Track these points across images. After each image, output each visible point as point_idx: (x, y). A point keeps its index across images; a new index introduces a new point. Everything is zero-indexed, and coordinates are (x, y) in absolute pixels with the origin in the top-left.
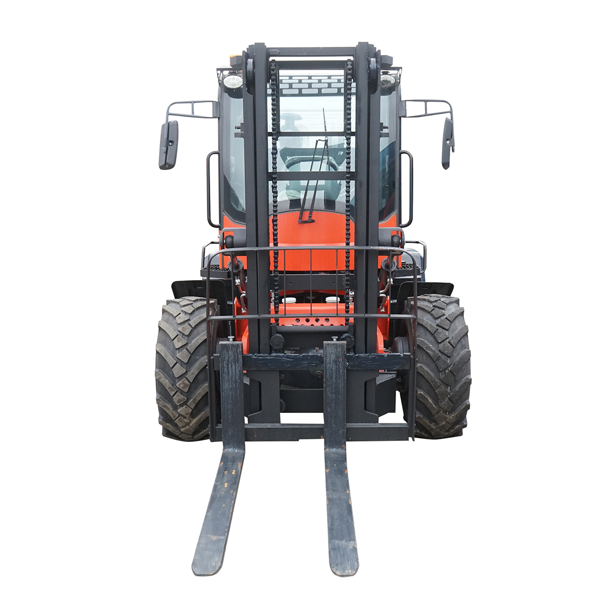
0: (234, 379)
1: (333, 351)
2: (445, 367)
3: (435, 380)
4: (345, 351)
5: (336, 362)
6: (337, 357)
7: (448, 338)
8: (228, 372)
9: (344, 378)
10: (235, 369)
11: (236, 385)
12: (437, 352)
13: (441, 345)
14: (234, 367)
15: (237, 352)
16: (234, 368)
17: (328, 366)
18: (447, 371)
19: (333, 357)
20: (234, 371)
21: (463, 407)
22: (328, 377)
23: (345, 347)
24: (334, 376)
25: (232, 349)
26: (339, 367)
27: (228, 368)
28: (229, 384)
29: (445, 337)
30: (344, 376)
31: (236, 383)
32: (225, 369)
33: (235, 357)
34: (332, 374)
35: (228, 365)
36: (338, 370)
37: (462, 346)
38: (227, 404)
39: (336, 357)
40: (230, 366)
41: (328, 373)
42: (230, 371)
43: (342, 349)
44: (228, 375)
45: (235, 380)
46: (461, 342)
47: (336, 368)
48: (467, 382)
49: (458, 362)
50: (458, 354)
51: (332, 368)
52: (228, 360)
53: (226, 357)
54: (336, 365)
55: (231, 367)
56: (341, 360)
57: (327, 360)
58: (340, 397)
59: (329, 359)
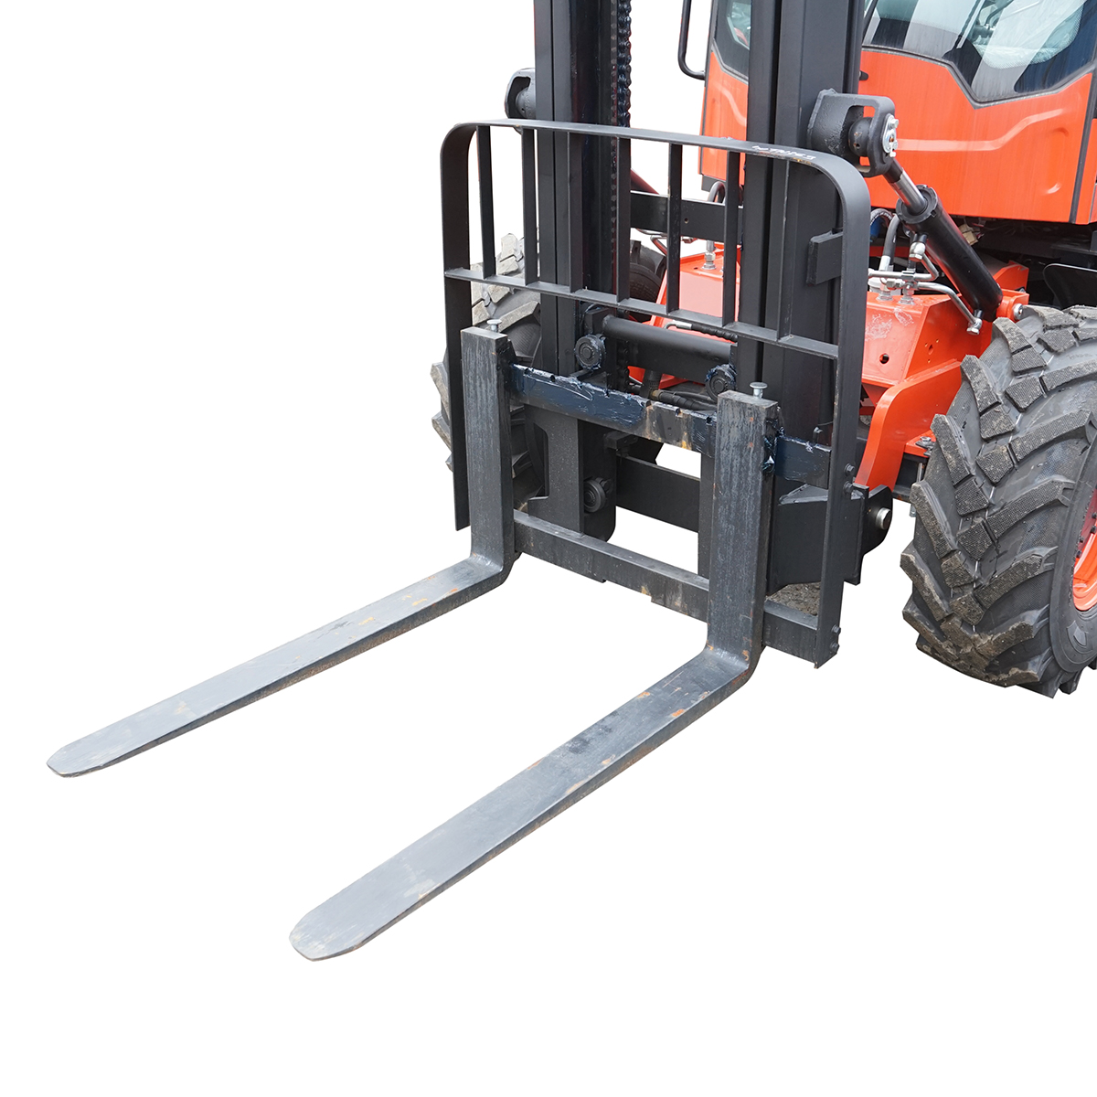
0: (484, 412)
1: (736, 420)
2: (974, 509)
3: (941, 535)
4: (761, 428)
5: (741, 448)
6: (745, 438)
7: (1013, 432)
8: (476, 395)
9: (756, 493)
10: (486, 391)
11: (488, 427)
12: (971, 464)
13: (986, 449)
14: (483, 385)
15: (488, 355)
16: (484, 391)
17: (724, 453)
18: (979, 520)
19: (735, 434)
20: (484, 396)
21: (1015, 626)
22: (722, 479)
23: (763, 418)
24: (735, 482)
25: (480, 348)
26: (747, 462)
27: (475, 387)
28: (478, 422)
29: (1004, 428)
30: (756, 490)
31: (488, 424)
32: (471, 388)
33: (486, 366)
34: (731, 476)
35: (475, 381)
36: (743, 469)
37: (1047, 466)
38: (475, 462)
39: (742, 436)
40: (478, 384)
41: (723, 470)
42: (479, 394)
43: (755, 421)
44: (476, 402)
45: (487, 417)
46: (1050, 453)
47: (741, 463)
48: (1027, 565)
49: (1016, 503)
50: (1026, 484)
51: (732, 461)
52: (475, 371)
53: (472, 364)
54: (741, 456)
55: (480, 386)
56: (751, 446)
57: (723, 439)
58: (745, 536)
59: (727, 437)
